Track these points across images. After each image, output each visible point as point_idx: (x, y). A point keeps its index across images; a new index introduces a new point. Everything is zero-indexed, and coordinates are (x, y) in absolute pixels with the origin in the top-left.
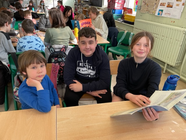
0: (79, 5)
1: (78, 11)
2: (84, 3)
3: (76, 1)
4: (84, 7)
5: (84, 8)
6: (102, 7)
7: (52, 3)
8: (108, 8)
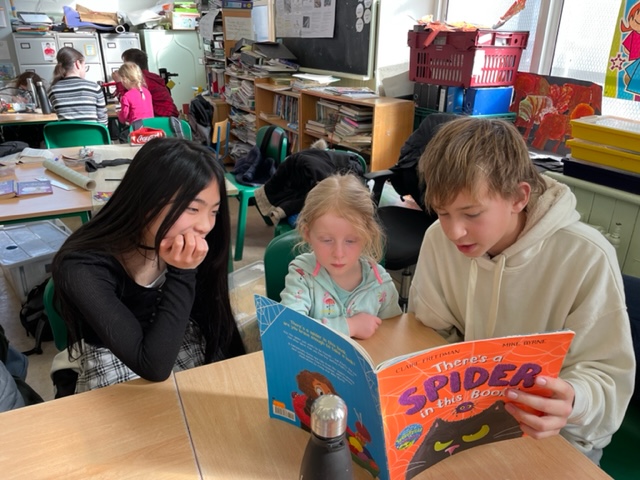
0: (229, 62)
1: (229, 92)
2: (258, 54)
3: (212, 46)
4: (261, 75)
5: (260, 81)
6: (366, 74)
7: (94, 56)
8: (414, 80)
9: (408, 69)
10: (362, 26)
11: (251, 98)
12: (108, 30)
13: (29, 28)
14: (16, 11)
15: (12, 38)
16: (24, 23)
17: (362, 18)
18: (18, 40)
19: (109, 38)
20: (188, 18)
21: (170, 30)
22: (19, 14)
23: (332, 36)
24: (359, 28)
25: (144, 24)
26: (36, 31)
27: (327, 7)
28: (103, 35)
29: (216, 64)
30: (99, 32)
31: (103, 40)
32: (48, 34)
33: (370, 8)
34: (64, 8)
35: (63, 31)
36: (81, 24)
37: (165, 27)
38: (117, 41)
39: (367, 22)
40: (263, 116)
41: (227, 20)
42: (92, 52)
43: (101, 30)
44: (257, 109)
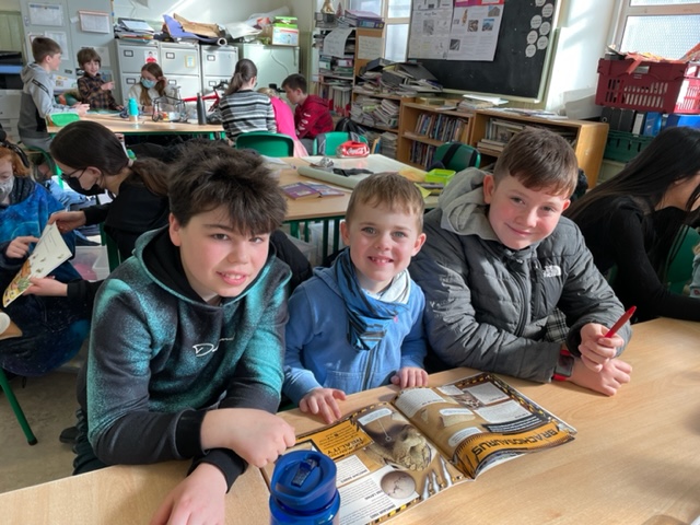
0: (360, 81)
1: (358, 110)
2: (403, 74)
3: (333, 64)
4: (408, 95)
6: (535, 96)
7: (194, 68)
8: (602, 104)
9: (595, 93)
10: (534, 52)
11: (393, 117)
12: (209, 42)
13: (134, 35)
14: (117, 16)
15: (115, 43)
16: (127, 30)
17: (535, 44)
18: (121, 47)
19: (210, 50)
20: (287, 33)
21: (269, 45)
22: (120, 21)
23: (492, 59)
24: (530, 52)
25: (242, 38)
26: (140, 39)
27: (487, 32)
28: (205, 47)
29: (337, 82)
30: (201, 43)
31: (204, 51)
32: (153, 42)
33: (548, 36)
34: (165, 16)
35: (164, 41)
36: (184, 35)
37: (263, 42)
38: (217, 53)
39: (540, 48)
40: (408, 135)
41: (361, 39)
42: (192, 64)
43: (202, 41)
44: (401, 127)
